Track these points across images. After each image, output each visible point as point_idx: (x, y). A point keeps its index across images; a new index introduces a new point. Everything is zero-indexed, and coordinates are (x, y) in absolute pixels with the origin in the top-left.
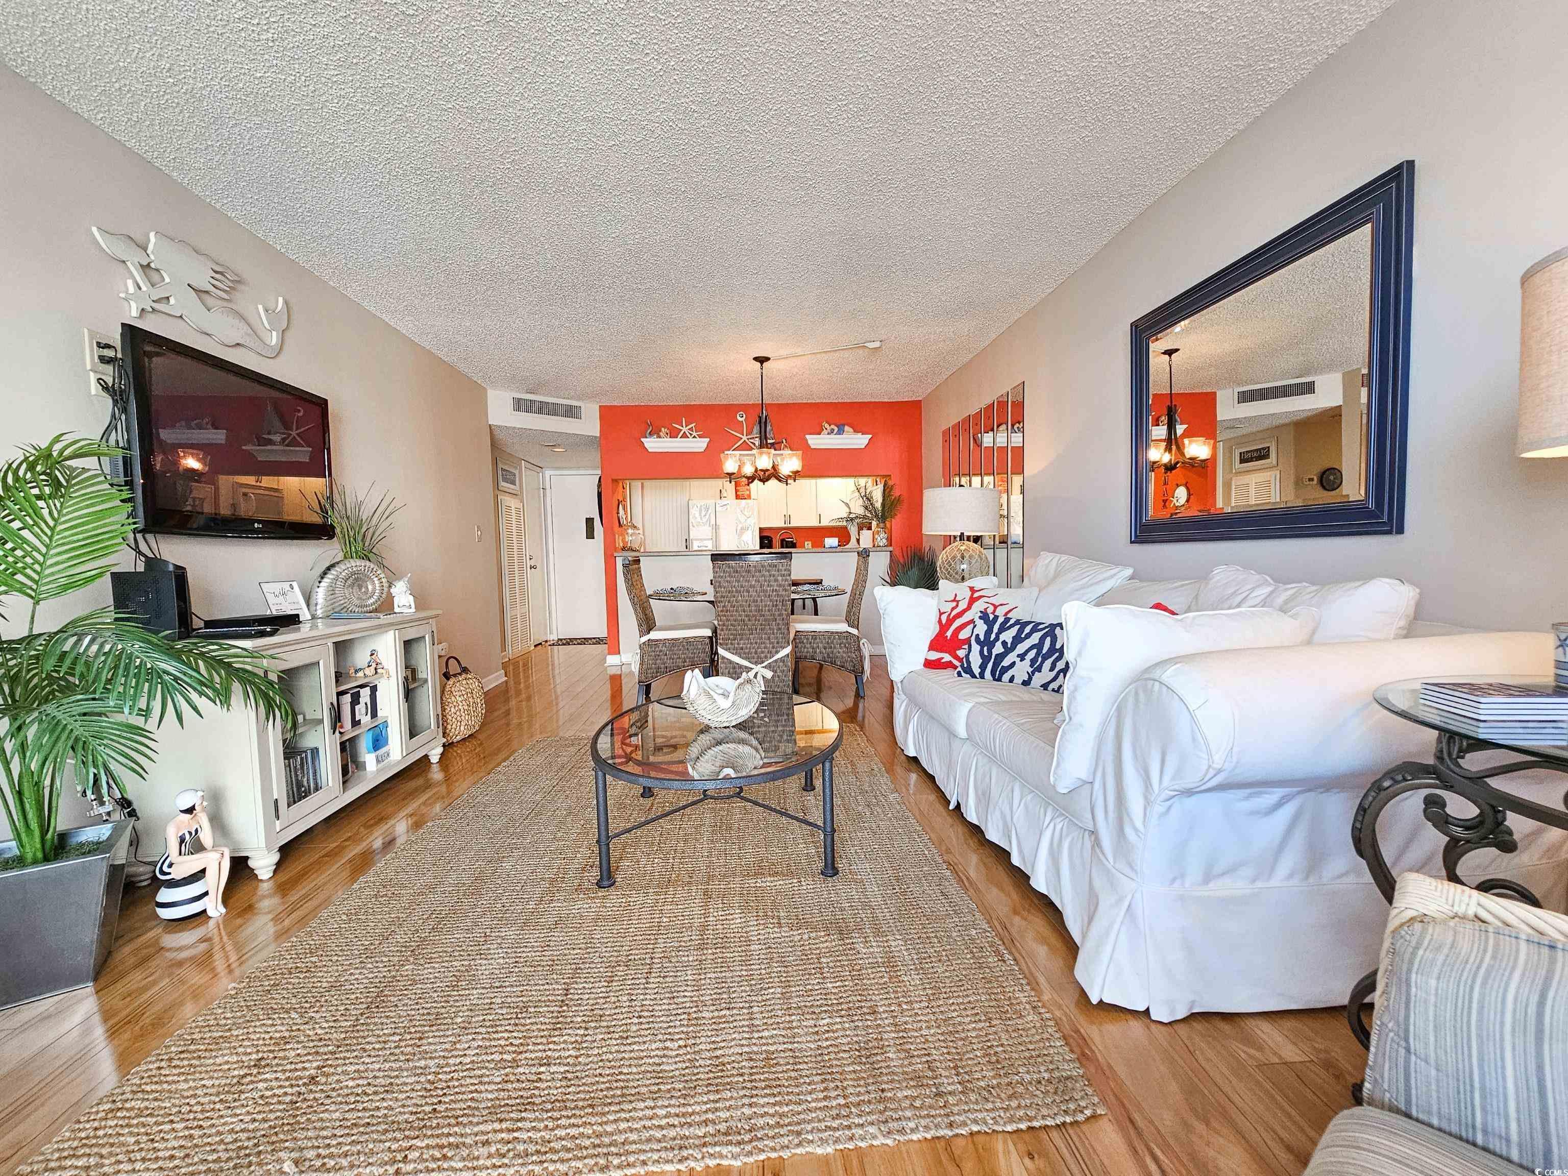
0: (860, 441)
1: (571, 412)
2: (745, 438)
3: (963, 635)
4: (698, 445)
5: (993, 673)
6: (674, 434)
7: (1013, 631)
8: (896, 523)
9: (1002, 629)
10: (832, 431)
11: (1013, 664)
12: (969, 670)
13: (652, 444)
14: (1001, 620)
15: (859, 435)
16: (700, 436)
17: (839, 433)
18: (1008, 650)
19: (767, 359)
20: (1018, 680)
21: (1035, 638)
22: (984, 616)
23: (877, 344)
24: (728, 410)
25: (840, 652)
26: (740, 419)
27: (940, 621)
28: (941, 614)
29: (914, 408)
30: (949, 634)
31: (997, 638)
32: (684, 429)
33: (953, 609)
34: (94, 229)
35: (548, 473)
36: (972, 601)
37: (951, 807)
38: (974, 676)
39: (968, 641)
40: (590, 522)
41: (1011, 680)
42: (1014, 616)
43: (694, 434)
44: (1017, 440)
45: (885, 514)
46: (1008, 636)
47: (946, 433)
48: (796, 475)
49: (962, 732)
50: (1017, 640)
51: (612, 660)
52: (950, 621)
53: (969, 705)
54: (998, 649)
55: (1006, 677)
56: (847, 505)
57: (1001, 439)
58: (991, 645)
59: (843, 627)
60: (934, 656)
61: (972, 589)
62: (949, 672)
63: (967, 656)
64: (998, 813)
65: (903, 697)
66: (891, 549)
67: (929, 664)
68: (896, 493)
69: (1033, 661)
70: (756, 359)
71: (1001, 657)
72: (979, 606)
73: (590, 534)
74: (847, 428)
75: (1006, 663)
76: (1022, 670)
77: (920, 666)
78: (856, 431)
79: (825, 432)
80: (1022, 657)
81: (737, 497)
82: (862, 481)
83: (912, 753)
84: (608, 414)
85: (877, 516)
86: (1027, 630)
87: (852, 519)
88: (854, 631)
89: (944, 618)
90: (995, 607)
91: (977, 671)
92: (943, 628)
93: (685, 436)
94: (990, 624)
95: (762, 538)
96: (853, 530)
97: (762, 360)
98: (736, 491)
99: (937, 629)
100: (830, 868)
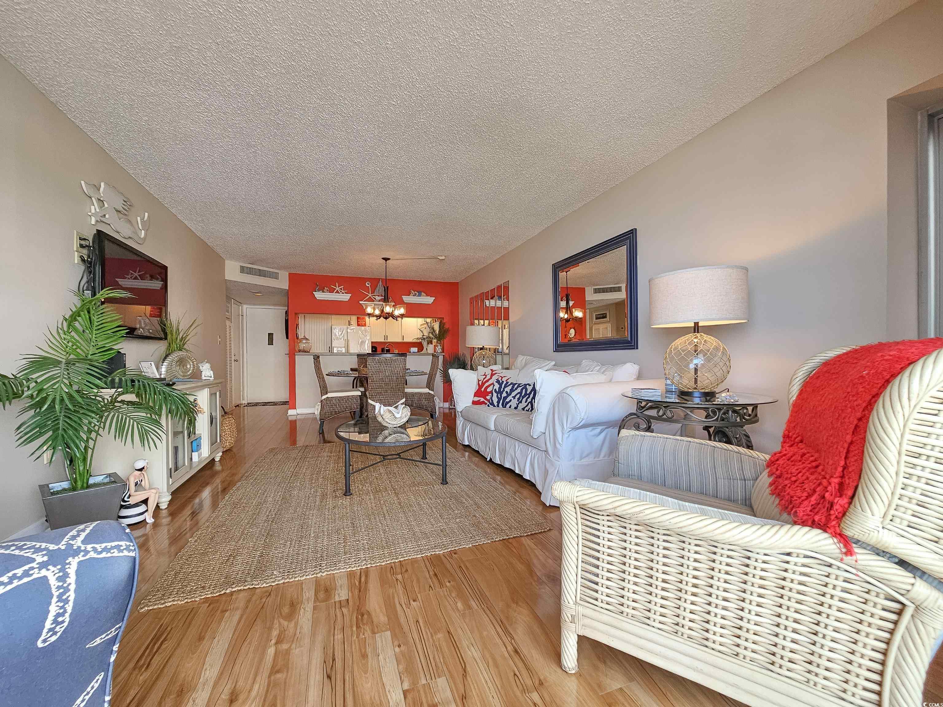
0: (429, 300)
1: (275, 276)
2: (370, 295)
3: (489, 390)
4: (346, 297)
5: (502, 405)
6: (332, 291)
7: (510, 387)
8: (446, 341)
9: (505, 387)
10: (415, 294)
11: (511, 400)
12: (492, 404)
13: (319, 295)
14: (505, 383)
15: (429, 297)
16: (346, 293)
17: (419, 296)
18: (508, 395)
19: (389, 259)
20: (513, 407)
21: (519, 390)
22: (498, 381)
23: (443, 258)
24: (362, 280)
25: (424, 402)
26: (367, 285)
27: (479, 384)
28: (479, 381)
29: (455, 285)
30: (483, 389)
31: (504, 390)
32: (337, 289)
33: (484, 379)
34: (83, 182)
35: (245, 306)
36: (492, 375)
37: (488, 460)
38: (494, 406)
39: (491, 392)
40: (271, 335)
41: (510, 407)
42: (510, 381)
43: (343, 291)
44: (506, 304)
45: (441, 337)
46: (508, 389)
47: (471, 299)
48: (402, 316)
49: (492, 428)
50: (512, 390)
51: (291, 412)
52: (483, 384)
53: (495, 417)
54: (504, 395)
55: (508, 406)
56: (422, 332)
57: (499, 304)
58: (501, 393)
59: (427, 390)
60: (477, 399)
61: (491, 370)
62: (483, 406)
63: (491, 398)
64: (509, 456)
65: (461, 419)
66: (444, 354)
67: (474, 403)
68: (447, 326)
69: (519, 399)
70: (383, 259)
71: (505, 398)
72: (495, 378)
73: (271, 342)
74: (423, 294)
75: (508, 400)
76: (514, 403)
77: (470, 404)
78: (427, 295)
79: (412, 294)
80: (514, 397)
81: (358, 325)
82: (429, 320)
83: (467, 443)
84: (293, 278)
85: (436, 337)
86: (516, 386)
87: (424, 339)
88: (433, 393)
89: (480, 383)
90: (502, 378)
91: (496, 404)
92: (480, 387)
93: (337, 292)
94: (500, 385)
95: (373, 347)
96: (425, 344)
97: (386, 259)
98: (358, 322)
99: (478, 387)
100: (444, 481)
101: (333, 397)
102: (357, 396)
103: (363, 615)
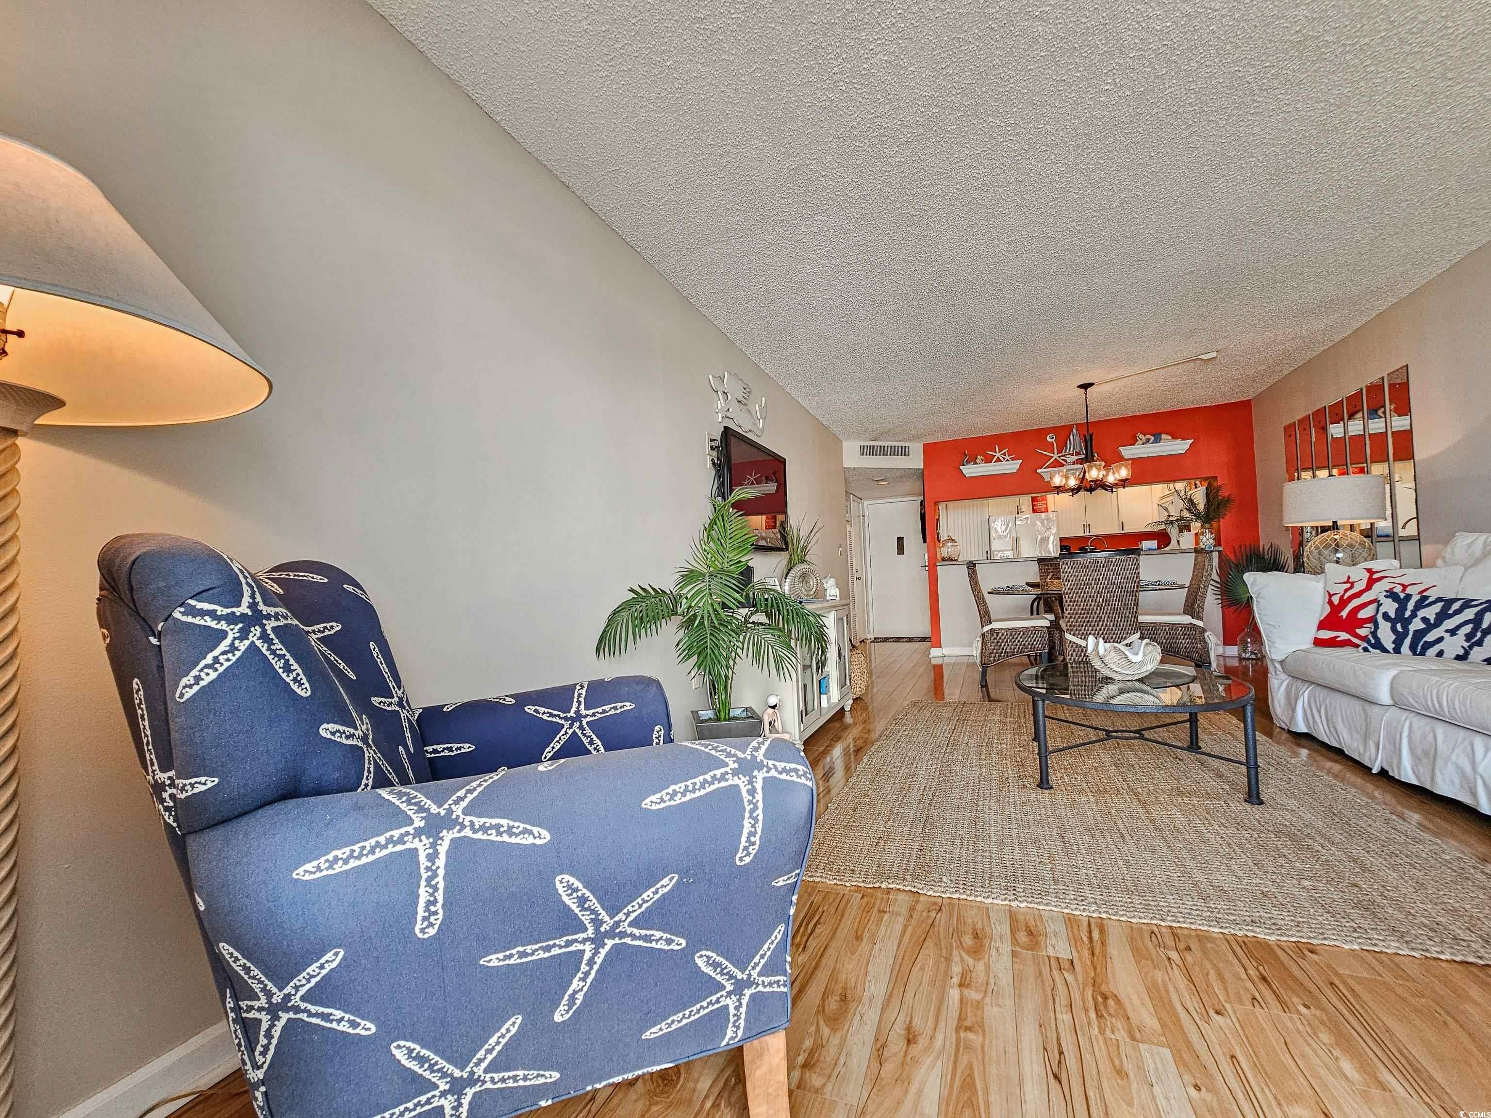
0: (1181, 446)
1: (904, 452)
2: (1056, 456)
3: (1363, 614)
4: (1011, 466)
5: (1413, 648)
6: (988, 460)
7: (1437, 607)
8: (1226, 522)
9: (1419, 605)
10: (1148, 440)
11: (1440, 640)
12: (1378, 645)
13: (970, 470)
14: (1415, 598)
15: (1179, 441)
16: (1013, 459)
17: (1155, 442)
18: (1430, 627)
19: (1091, 385)
20: (1449, 654)
21: (1469, 614)
22: (1391, 595)
23: (1213, 356)
24: (1041, 433)
25: (1184, 642)
26: (1050, 440)
27: (1330, 602)
28: (1330, 595)
29: (1245, 406)
30: (1344, 614)
31: (1414, 615)
32: (998, 455)
33: (1346, 590)
34: (710, 376)
35: (866, 503)
36: (1371, 583)
37: (1374, 771)
38: (1385, 650)
39: (1373, 620)
40: (900, 540)
41: (1440, 654)
42: (1433, 595)
43: (1007, 457)
44: (1400, 423)
45: (1210, 515)
46: (1430, 613)
47: (1289, 430)
48: (1123, 483)
49: (1385, 697)
50: (1442, 616)
51: (935, 652)
52: (1344, 603)
53: (1394, 672)
54: (1416, 625)
55: (1432, 652)
56: (1166, 509)
57: (1376, 426)
58: (1406, 623)
59: (1187, 619)
60: (1326, 634)
61: (1369, 571)
62: (1348, 650)
63: (1374, 634)
64: (1451, 768)
65: (1283, 676)
66: (1220, 548)
67: (1319, 643)
68: (1224, 493)
69: (1469, 637)
70: (1080, 387)
71: (1419, 634)
72: (1378, 590)
73: (901, 550)
74: (1164, 436)
75: (1430, 637)
76: (1454, 645)
77: (1307, 644)
78: (1174, 437)
79: (1140, 442)
80: (1453, 632)
81: (1034, 511)
82: (1180, 486)
83: (1302, 729)
84: (929, 449)
85: (1198, 516)
86: (1456, 606)
87: (1172, 522)
88: (1200, 623)
89: (1336, 600)
90: (1405, 587)
91: (1390, 646)
92: (1335, 609)
93: (998, 460)
94: (1402, 603)
95: (1062, 547)
96: (1173, 532)
97: (1085, 387)
98: (1033, 505)
99: (1328, 609)
100: (1253, 796)
101: (1002, 629)
102: (1043, 627)
103: (1105, 998)
